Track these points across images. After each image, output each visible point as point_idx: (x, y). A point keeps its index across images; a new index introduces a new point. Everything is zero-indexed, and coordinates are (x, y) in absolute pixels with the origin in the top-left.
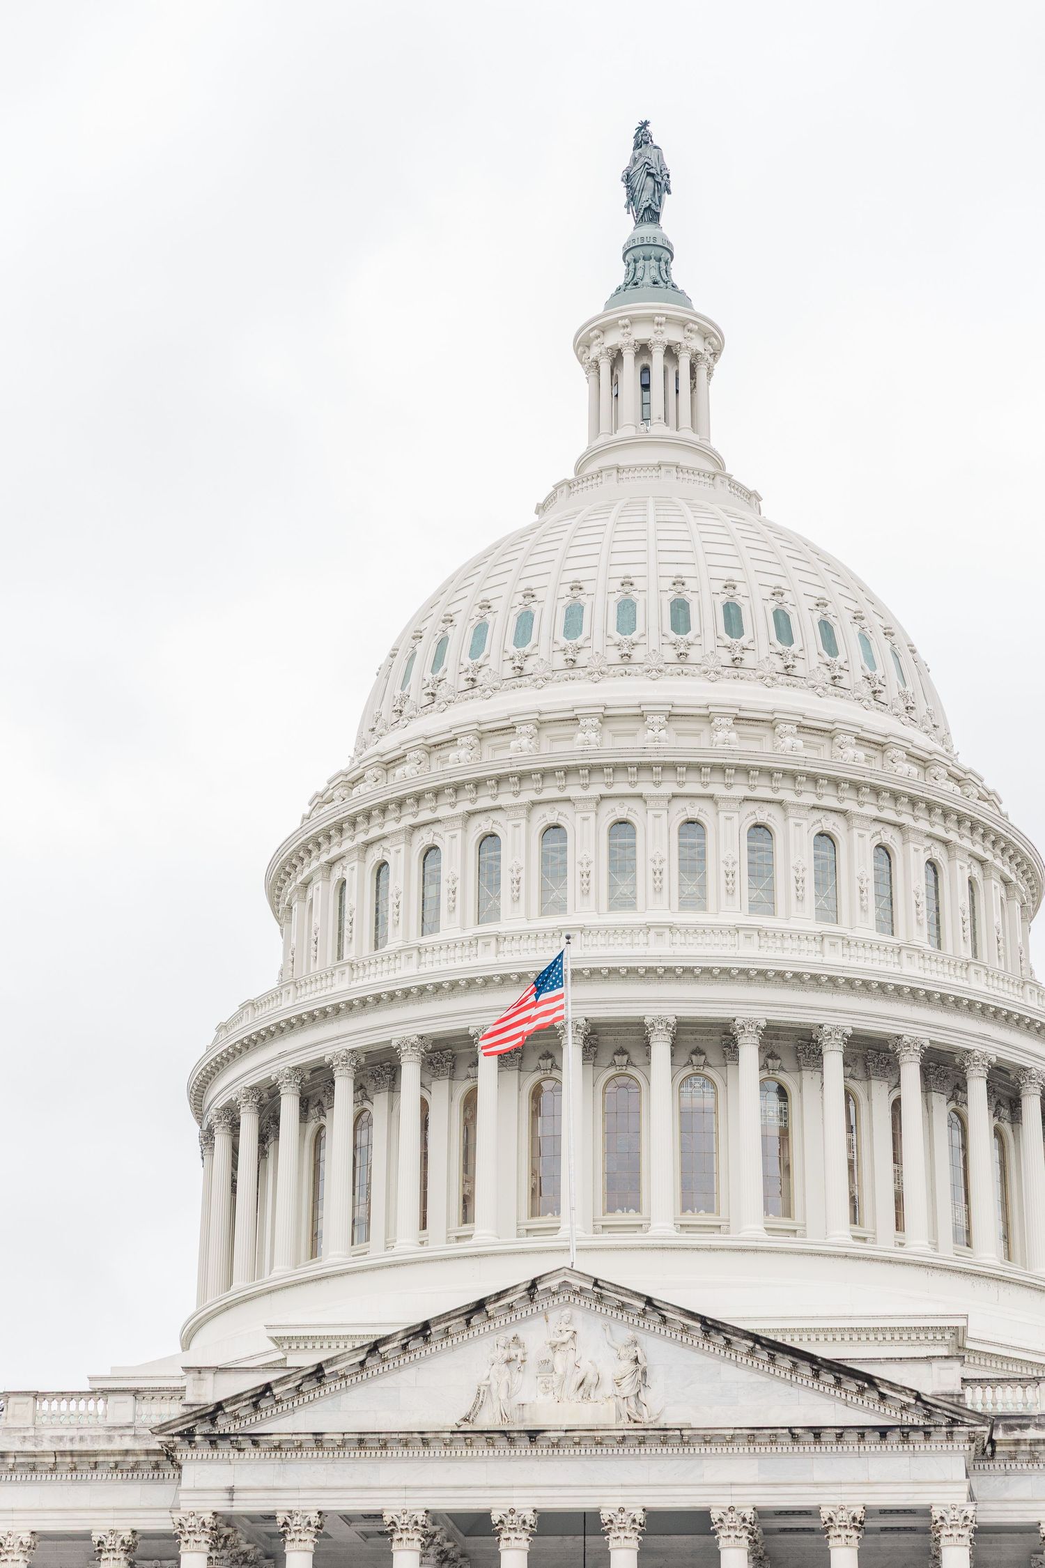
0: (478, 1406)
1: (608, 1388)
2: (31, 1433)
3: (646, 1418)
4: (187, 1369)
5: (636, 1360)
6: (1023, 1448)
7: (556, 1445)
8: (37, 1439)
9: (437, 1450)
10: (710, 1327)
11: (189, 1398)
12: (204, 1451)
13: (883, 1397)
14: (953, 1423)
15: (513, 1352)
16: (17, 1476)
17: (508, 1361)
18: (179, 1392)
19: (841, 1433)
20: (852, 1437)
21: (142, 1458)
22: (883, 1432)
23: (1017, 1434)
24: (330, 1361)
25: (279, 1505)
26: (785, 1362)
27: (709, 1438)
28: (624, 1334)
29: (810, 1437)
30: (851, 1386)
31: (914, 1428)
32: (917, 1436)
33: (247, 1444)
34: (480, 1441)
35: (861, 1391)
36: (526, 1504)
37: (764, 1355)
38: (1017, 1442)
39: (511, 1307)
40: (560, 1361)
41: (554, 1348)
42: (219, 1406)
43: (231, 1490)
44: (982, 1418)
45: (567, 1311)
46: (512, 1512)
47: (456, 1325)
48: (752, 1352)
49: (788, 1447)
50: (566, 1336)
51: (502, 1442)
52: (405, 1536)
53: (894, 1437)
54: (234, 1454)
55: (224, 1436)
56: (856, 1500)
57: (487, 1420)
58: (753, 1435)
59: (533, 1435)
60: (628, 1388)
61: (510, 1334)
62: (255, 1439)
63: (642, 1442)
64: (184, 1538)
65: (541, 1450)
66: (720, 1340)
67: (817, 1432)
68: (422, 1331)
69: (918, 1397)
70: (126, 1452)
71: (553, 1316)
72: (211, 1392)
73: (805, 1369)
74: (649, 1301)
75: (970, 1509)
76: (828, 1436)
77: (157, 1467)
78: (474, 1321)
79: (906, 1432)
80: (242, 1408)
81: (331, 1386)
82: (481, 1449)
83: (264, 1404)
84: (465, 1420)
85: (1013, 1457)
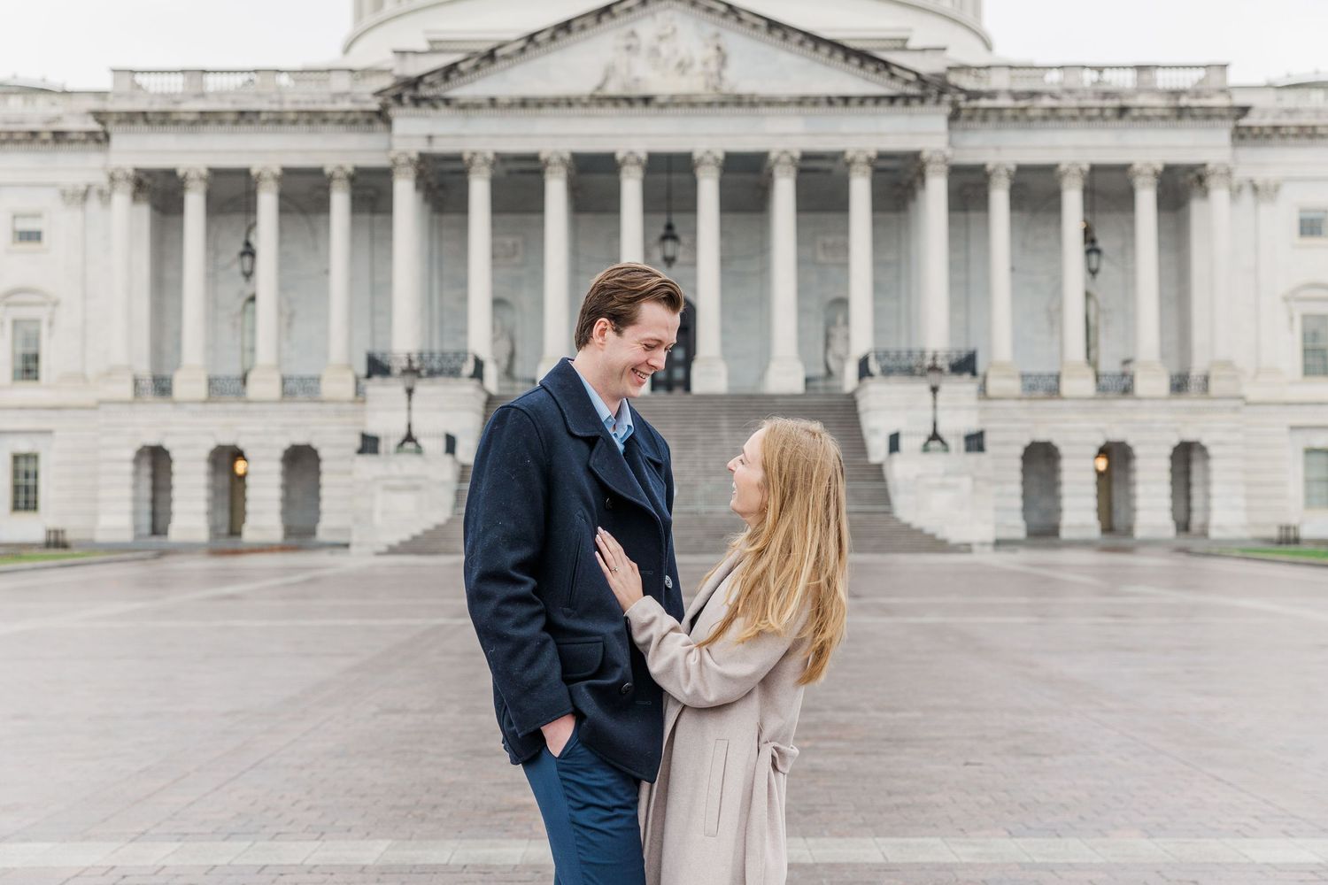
0: (606, 79)
1: (698, 67)
2: (275, 97)
3: (726, 89)
4: (395, 52)
5: (719, 48)
6: (980, 113)
7: (662, 106)
8: (281, 102)
9: (578, 110)
10: (773, 25)
11: (398, 72)
12: (411, 110)
13: (893, 76)
14: (941, 92)
15: (633, 41)
16: (268, 127)
17: (629, 48)
18: (389, 71)
19: (863, 100)
20: (869, 102)
21: (359, 116)
22: (892, 99)
23: (973, 103)
24: (500, 46)
25: (465, 147)
26: (825, 50)
27: (770, 102)
28: (709, 29)
29: (840, 102)
30: (871, 67)
31: (914, 97)
32: (915, 102)
33: (441, 104)
34: (609, 104)
35: (878, 71)
36: (642, 148)
37: (810, 45)
38: (975, 109)
39: (629, 10)
40: (665, 49)
41: (661, 38)
42: (420, 78)
43: (430, 138)
44: (962, 91)
45: (669, 13)
46: (631, 153)
47: (590, 21)
48: (801, 43)
49: (824, 109)
50: (669, 30)
51: (624, 104)
52: (556, 169)
53: (899, 103)
54: (431, 112)
55: (426, 99)
56: (873, 146)
57: (613, 89)
58: (801, 101)
59: (647, 100)
60: (713, 67)
61: (628, 28)
62: (447, 102)
63: (723, 104)
64: (396, 170)
65: (652, 110)
66: (778, 34)
67: (846, 100)
68: (566, 27)
69: (918, 75)
70: (348, 112)
71: (659, 16)
72: (414, 68)
73: (839, 56)
74: (730, 7)
75: (949, 153)
76: (854, 102)
77: (370, 122)
78: (605, 18)
79: (907, 99)
80: (436, 78)
81: (501, 64)
82: (609, 110)
83: (453, 76)
84: (599, 88)
85: (970, 118)
